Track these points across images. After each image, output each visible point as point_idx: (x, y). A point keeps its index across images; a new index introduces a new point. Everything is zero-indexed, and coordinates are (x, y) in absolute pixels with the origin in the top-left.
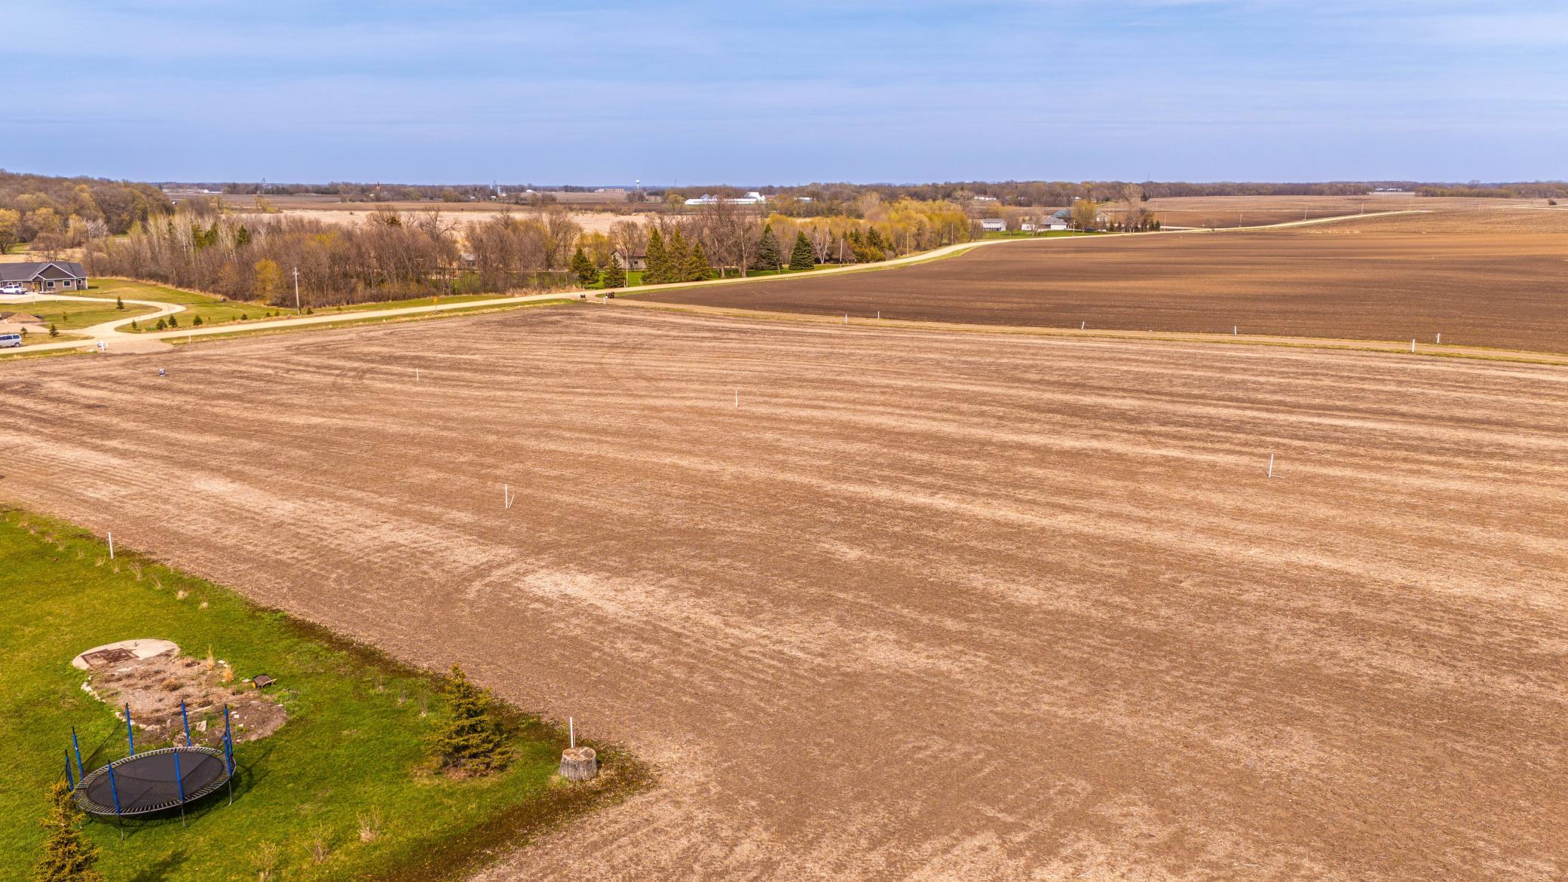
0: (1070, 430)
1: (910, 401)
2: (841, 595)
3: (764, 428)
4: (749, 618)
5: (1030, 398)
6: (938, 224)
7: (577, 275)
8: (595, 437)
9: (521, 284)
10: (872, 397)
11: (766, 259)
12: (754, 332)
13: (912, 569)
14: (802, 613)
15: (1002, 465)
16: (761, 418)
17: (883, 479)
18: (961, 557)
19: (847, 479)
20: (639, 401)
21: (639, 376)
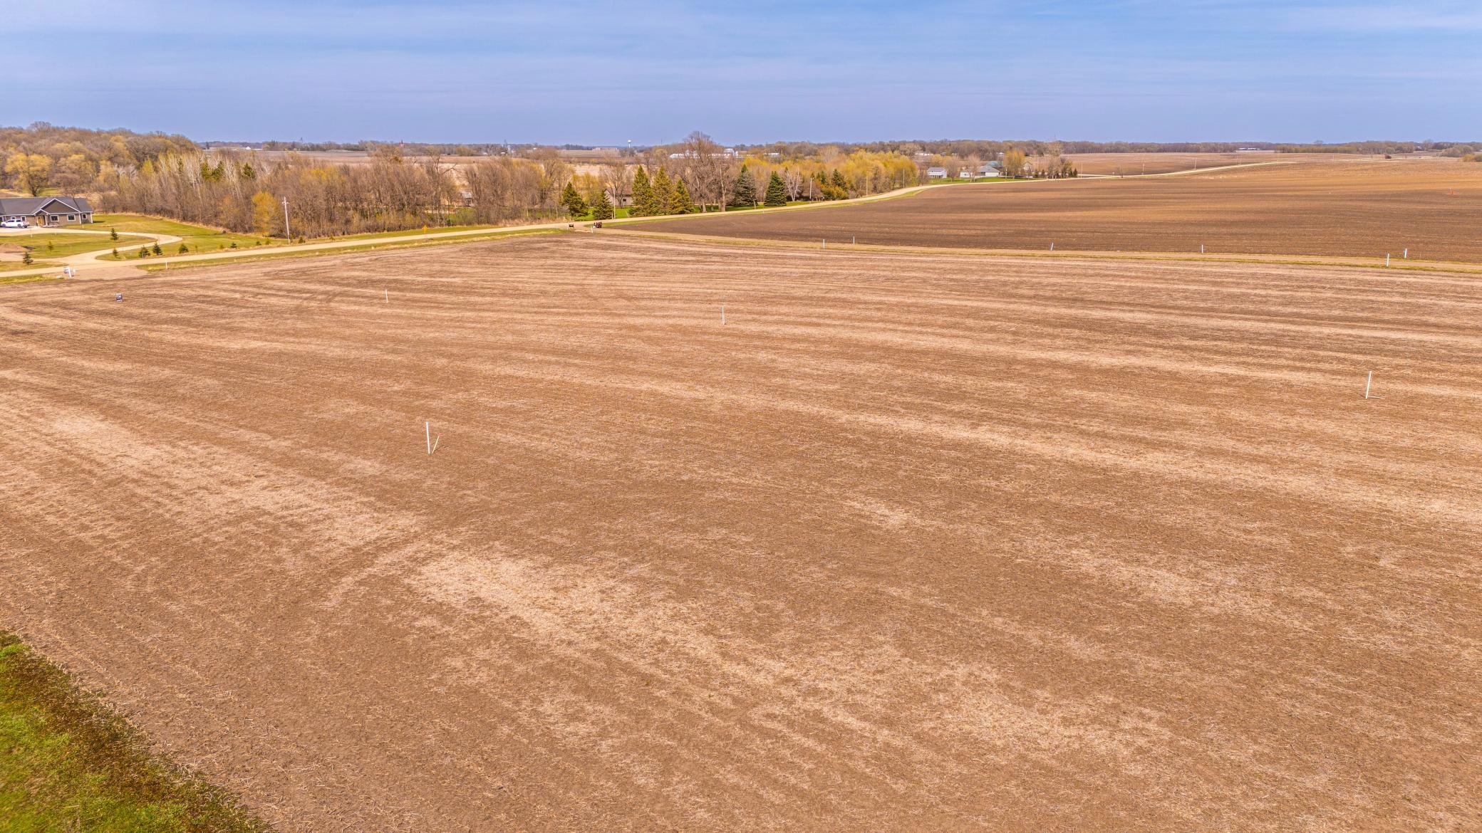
0: (1098, 345)
1: (910, 317)
2: (894, 591)
3: (756, 347)
4: (760, 640)
5: (1034, 313)
6: (892, 170)
7: (566, 207)
8: (562, 359)
9: (515, 215)
10: (868, 313)
11: (743, 197)
12: (736, 256)
13: (985, 542)
14: (841, 629)
15: (1043, 388)
16: (751, 336)
17: (908, 406)
18: (1047, 522)
19: (862, 408)
20: (617, 320)
21: (620, 296)
